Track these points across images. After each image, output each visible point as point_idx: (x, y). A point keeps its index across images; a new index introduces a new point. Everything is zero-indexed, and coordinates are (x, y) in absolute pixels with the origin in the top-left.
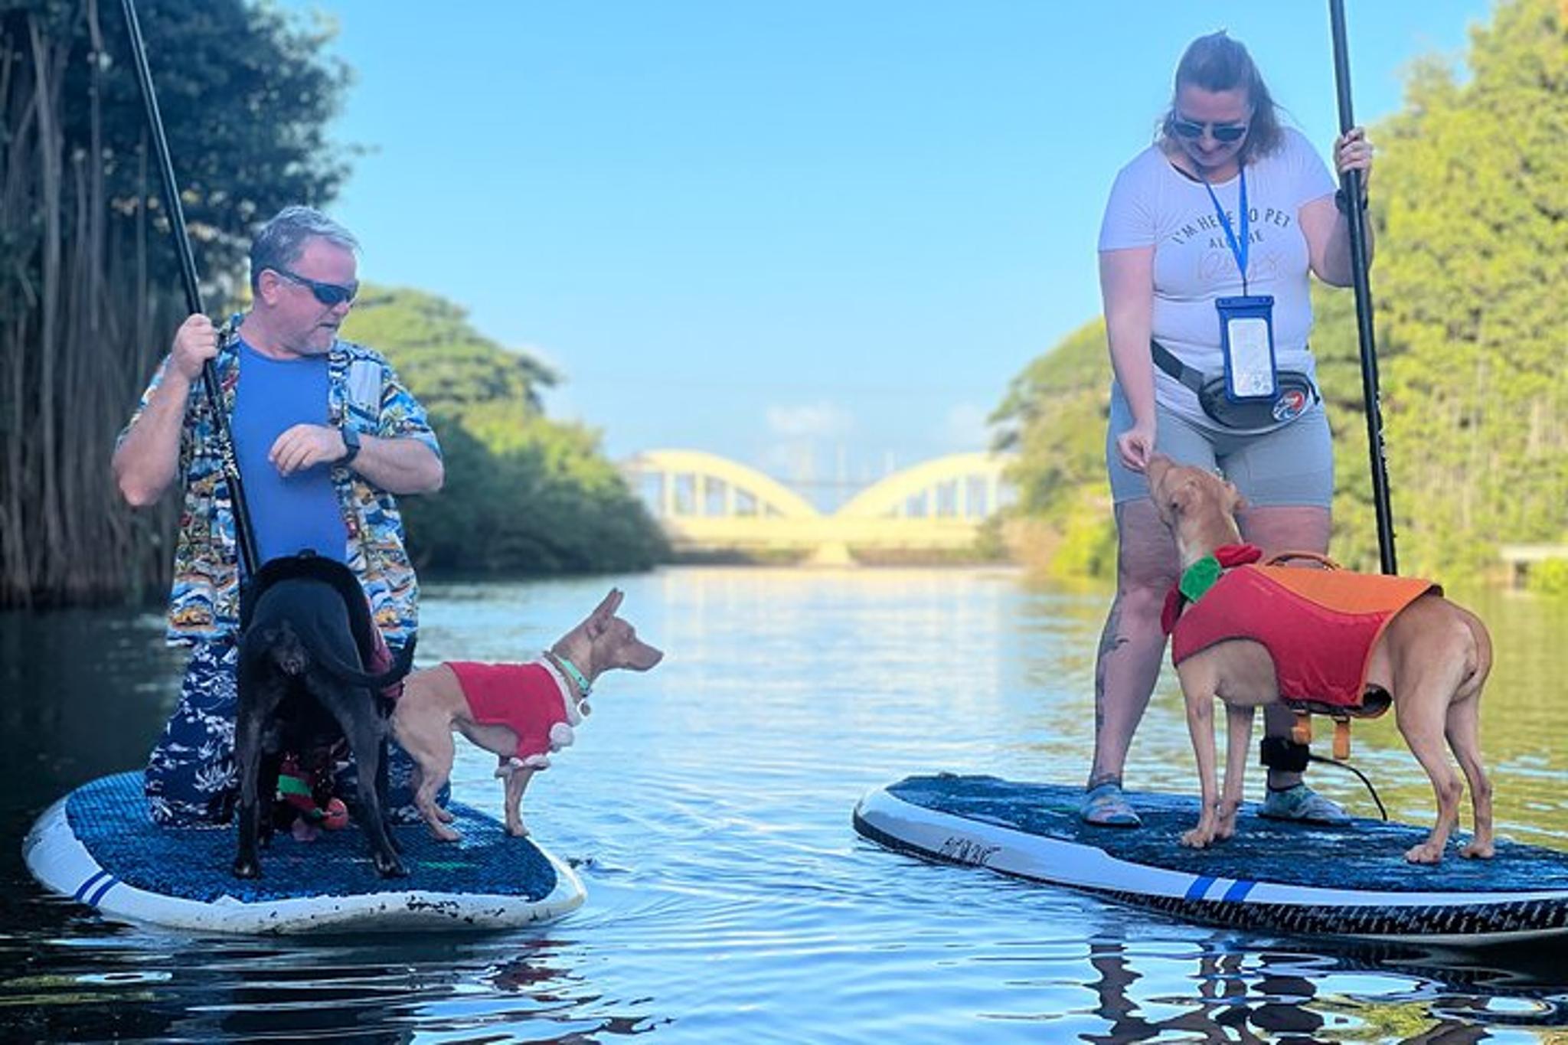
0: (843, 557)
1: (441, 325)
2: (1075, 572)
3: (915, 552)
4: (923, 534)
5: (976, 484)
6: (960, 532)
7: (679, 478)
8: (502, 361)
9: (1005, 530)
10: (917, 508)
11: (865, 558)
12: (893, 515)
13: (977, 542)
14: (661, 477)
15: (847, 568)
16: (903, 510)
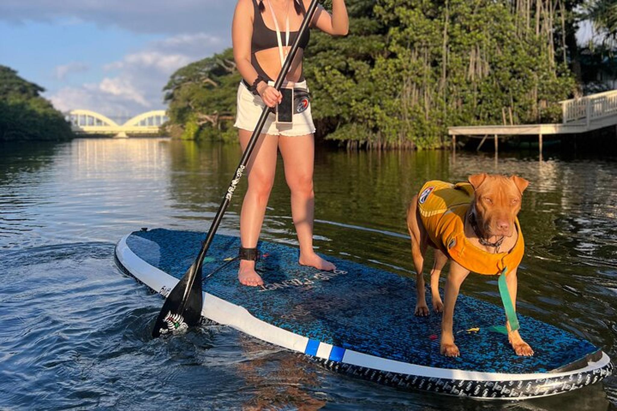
0: (124, 136)
1: (7, 74)
2: (189, 140)
3: (144, 134)
4: (145, 129)
5: (158, 118)
6: (154, 129)
7: (81, 116)
8: (26, 84)
9: (167, 127)
10: (143, 123)
11: (131, 136)
12: (137, 125)
13: (159, 131)
14: (77, 116)
15: (126, 138)
16: (139, 124)
